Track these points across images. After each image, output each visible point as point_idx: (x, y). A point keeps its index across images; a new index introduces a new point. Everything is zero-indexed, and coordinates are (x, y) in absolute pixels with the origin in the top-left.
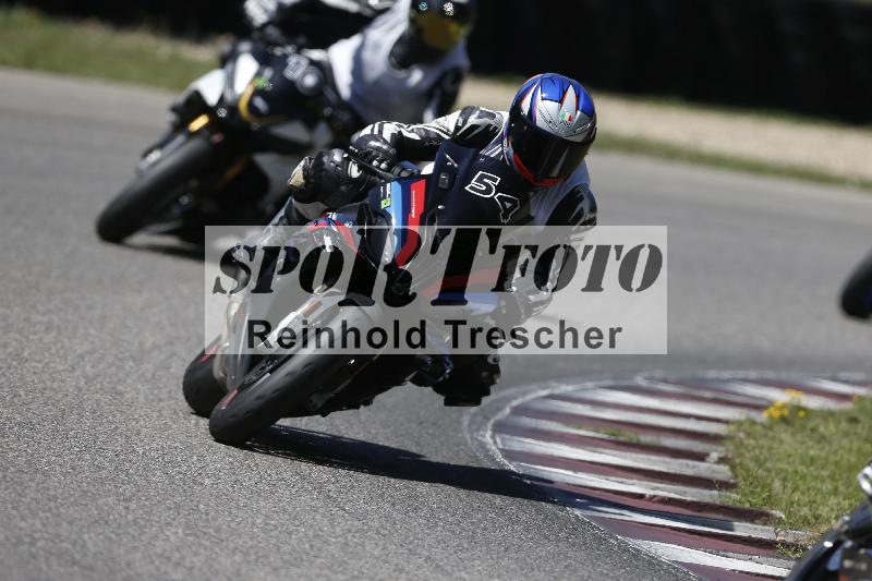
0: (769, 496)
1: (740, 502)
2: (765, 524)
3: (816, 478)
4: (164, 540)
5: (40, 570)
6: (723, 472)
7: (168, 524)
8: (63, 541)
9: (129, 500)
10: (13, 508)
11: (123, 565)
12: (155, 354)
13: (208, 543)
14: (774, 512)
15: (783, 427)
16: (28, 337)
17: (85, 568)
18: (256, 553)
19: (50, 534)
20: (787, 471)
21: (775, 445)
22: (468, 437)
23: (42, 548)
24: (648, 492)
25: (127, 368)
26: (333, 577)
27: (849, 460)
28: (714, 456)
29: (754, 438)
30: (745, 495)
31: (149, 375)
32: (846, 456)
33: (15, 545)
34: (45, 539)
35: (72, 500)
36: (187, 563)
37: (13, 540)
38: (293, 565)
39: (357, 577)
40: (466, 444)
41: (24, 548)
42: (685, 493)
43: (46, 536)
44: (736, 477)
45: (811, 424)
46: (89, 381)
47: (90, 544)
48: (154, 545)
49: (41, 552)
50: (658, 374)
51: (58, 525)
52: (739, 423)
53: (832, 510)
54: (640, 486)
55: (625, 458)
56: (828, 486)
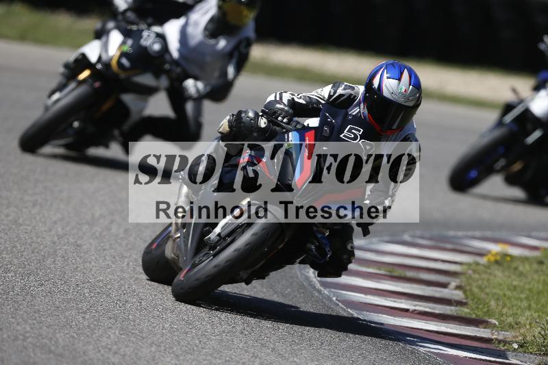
0: (488, 310)
1: (469, 313)
2: (485, 328)
3: (517, 299)
4: (107, 338)
5: (30, 357)
6: (458, 295)
7: (110, 328)
8: (43, 339)
9: (85, 313)
10: (12, 318)
11: (82, 353)
12: (102, 221)
13: (134, 340)
14: (490, 320)
15: (496, 267)
16: (21, 210)
17: (58, 355)
18: (165, 346)
19: (35, 334)
20: (499, 295)
21: (491, 278)
22: (299, 273)
23: (30, 343)
24: (411, 308)
25: (84, 229)
26: (214, 361)
27: (538, 288)
28: (453, 284)
29: (479, 274)
30: (472, 309)
31: (98, 234)
32: (536, 285)
33: (13, 340)
34: (33, 337)
35: (49, 312)
36: (122, 352)
37: (12, 338)
38: (188, 353)
39: (229, 361)
40: (297, 278)
41: (19, 342)
42: (434, 308)
43: (33, 335)
44: (467, 298)
45: (514, 265)
46: (60, 237)
47: (61, 340)
48: (101, 341)
49: (30, 345)
50: (418, 233)
51: (41, 328)
52: (469, 264)
53: (527, 319)
54: (406, 303)
55: (397, 286)
56: (525, 304)
